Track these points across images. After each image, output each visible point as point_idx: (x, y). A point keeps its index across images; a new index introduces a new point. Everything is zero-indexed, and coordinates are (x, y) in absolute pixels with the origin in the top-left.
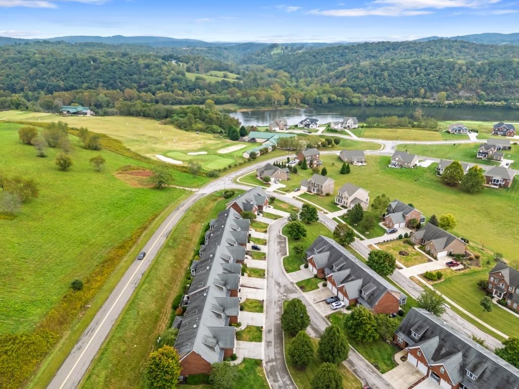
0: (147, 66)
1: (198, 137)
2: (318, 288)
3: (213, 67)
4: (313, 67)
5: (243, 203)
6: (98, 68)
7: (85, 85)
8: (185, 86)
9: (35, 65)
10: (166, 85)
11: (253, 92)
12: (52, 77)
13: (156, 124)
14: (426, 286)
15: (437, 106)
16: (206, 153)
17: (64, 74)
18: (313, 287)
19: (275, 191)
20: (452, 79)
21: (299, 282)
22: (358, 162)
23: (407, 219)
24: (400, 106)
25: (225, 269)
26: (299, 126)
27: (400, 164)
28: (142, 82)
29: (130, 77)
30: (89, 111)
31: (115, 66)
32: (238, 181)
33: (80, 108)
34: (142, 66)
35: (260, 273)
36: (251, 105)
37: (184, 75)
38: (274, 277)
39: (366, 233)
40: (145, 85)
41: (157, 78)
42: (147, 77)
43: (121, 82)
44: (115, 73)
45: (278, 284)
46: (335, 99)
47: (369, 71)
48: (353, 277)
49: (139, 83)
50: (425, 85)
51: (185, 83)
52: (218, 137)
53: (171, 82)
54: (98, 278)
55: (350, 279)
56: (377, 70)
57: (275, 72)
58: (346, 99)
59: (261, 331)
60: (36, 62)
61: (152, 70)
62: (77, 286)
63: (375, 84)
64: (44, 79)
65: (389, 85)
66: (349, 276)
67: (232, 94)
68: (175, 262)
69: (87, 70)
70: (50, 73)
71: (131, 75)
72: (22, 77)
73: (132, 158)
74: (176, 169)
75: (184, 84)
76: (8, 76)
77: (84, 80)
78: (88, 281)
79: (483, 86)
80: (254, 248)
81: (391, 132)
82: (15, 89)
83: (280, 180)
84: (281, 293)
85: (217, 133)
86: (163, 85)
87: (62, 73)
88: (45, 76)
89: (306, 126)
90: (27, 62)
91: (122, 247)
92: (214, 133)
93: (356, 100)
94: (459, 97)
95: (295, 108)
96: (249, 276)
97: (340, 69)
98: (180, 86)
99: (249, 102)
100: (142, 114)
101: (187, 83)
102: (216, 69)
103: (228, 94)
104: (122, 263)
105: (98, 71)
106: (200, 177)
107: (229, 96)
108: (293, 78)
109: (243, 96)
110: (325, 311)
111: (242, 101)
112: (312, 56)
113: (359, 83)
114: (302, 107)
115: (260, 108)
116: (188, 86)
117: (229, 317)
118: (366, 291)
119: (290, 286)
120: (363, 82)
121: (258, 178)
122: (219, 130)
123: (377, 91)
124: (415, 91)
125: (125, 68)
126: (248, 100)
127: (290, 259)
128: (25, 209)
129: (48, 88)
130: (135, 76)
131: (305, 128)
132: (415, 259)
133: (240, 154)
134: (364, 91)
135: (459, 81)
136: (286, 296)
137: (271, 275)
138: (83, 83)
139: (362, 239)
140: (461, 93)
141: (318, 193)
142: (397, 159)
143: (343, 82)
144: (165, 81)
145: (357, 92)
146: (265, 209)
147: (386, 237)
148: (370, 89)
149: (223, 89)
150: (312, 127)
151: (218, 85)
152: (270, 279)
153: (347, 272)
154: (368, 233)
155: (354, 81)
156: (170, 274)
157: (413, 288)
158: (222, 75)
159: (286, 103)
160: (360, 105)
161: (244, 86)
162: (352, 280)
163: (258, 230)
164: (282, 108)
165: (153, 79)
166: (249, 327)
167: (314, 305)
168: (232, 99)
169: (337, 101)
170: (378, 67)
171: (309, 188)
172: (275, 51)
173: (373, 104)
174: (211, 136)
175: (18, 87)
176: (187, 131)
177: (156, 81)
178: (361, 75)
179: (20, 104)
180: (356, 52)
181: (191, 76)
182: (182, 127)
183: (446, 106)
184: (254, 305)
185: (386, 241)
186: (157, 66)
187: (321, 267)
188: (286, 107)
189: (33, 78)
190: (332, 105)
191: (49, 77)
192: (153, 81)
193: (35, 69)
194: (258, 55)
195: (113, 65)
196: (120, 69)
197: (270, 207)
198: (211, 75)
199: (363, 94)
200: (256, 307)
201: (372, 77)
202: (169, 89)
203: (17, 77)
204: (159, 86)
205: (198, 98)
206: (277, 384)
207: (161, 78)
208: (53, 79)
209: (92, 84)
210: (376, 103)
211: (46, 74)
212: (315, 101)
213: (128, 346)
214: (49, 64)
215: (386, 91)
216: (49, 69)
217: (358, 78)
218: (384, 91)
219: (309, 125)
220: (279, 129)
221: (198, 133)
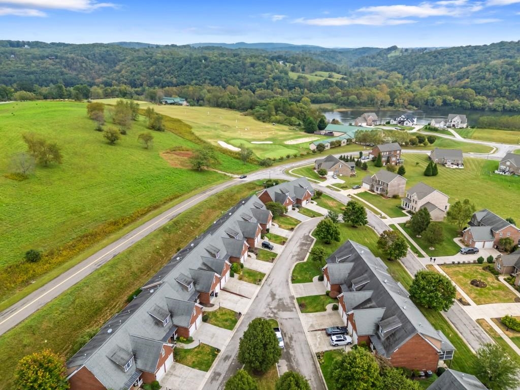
0: (253, 65)
1: (272, 128)
2: (325, 310)
3: (319, 67)
4: (432, 68)
5: (276, 193)
6: (208, 67)
7: (194, 82)
8: (286, 85)
9: (155, 63)
10: (267, 83)
11: (355, 91)
12: (167, 74)
13: (237, 115)
14: (501, 338)
16: (271, 143)
17: (178, 72)
18: (318, 308)
19: (328, 187)
21: (301, 298)
22: (452, 164)
23: (496, 237)
25: (204, 264)
26: (391, 123)
27: (511, 170)
28: (245, 80)
29: (235, 75)
30: (185, 103)
31: (223, 64)
32: (290, 172)
33: (178, 100)
34: (248, 65)
35: (256, 278)
36: (351, 104)
37: (286, 74)
38: (272, 286)
39: (430, 248)
40: (248, 83)
41: (260, 77)
42: (251, 75)
43: (225, 80)
44: (221, 71)
45: (273, 296)
46: (452, 101)
47: (499, 71)
48: (373, 303)
49: (242, 81)
51: (286, 82)
52: (294, 129)
53: (273, 80)
54: (64, 253)
55: (368, 305)
56: (511, 69)
57: (388, 73)
58: (466, 101)
59: (215, 356)
60: (156, 60)
61: (256, 69)
62: (33, 257)
63: (506, 86)
64: (161, 76)
66: (369, 300)
67: (332, 93)
68: (162, 248)
69: (197, 68)
70: (166, 70)
71: (236, 73)
72: (143, 74)
73: (191, 141)
74: (229, 155)
75: (284, 83)
76: (132, 72)
77: (193, 77)
78: (52, 254)
80: (265, 245)
81: (510, 134)
82: (135, 84)
83: (341, 175)
84: (271, 309)
85: (295, 125)
86: (264, 83)
87: (176, 71)
88: (162, 74)
90: (149, 61)
91: (115, 223)
92: (291, 125)
93: (478, 104)
95: (401, 109)
96: (240, 279)
97: (464, 69)
98: (280, 85)
99: (349, 101)
100: (228, 105)
101: (288, 81)
102: (323, 69)
103: (328, 93)
104: (105, 242)
105: (207, 69)
106: (250, 165)
107: (328, 95)
108: (407, 79)
109: (344, 95)
110: (320, 344)
111: (341, 100)
112: (433, 56)
113: (485, 84)
114: (409, 109)
115: (360, 108)
116: (288, 85)
117: (176, 326)
118: (385, 327)
119: (287, 301)
120: (490, 83)
121: (315, 171)
122: (298, 123)
123: (507, 94)
125: (232, 67)
126: (348, 99)
127: (305, 267)
129: (162, 84)
130: (239, 74)
131: (399, 125)
132: (494, 295)
133: (305, 146)
134: (490, 94)
136: (275, 314)
137: (269, 282)
138: (192, 80)
139: (420, 256)
141: (383, 193)
142: (508, 163)
143: (466, 83)
144: (267, 79)
145: (481, 94)
146: (304, 204)
147: (458, 258)
148: (499, 92)
149: (324, 88)
151: (319, 84)
152: (266, 287)
153: (368, 294)
154: (433, 249)
155: (479, 82)
156: (146, 261)
157: (478, 337)
158: (328, 76)
159: (391, 104)
160: (483, 110)
161: (348, 85)
162: (371, 307)
163: (283, 225)
164: (386, 109)
165: (256, 77)
166: (202, 346)
167: (307, 334)
168: (331, 98)
169: (454, 103)
170: (512, 67)
171: (372, 186)
172: (393, 54)
173: (500, 109)
174: (286, 128)
175: (138, 82)
176: (264, 122)
177: (258, 79)
178: (487, 75)
179: (126, 93)
180: (488, 52)
181: (293, 76)
182: (261, 118)
184: (225, 317)
185: (456, 262)
186: (262, 65)
187: (337, 282)
188: (390, 108)
189: (152, 75)
190: (447, 108)
191: (165, 74)
192: (255, 79)
193: (154, 67)
194: (373, 58)
195: (221, 64)
196: (227, 67)
197: (312, 203)
198: (316, 75)
199: (488, 96)
200: (226, 320)
201: (503, 77)
202: (270, 87)
203: (139, 73)
204: (260, 84)
205: (296, 97)
207: (263, 77)
208: (168, 76)
209: (200, 81)
210: (504, 108)
211: (163, 71)
212: (427, 103)
214: (167, 62)
216: (166, 67)
217: (484, 79)
219: (404, 121)
220: (367, 125)
221: (274, 125)
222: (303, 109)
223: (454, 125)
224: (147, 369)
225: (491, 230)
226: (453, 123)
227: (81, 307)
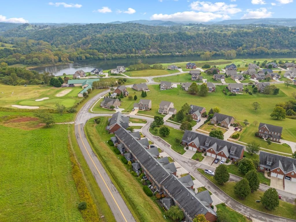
2: (204, 157)
4: (64, 38)
11: (34, 55)
15: (143, 57)
16: (48, 98)
18: (201, 158)
20: (146, 43)
21: (193, 157)
22: (145, 90)
24: (125, 58)
26: (92, 74)
27: (165, 87)
32: (92, 111)
36: (35, 63)
38: (178, 159)
45: (185, 162)
46: (89, 57)
47: (103, 40)
50: (134, 47)
52: (44, 87)
56: (108, 39)
57: (37, 42)
58: (95, 56)
63: (109, 47)
65: (116, 47)
66: (218, 147)
67: (16, 57)
68: (120, 169)
79: (160, 46)
83: (117, 106)
84: (191, 166)
85: (40, 84)
92: (38, 84)
93: (101, 57)
94: (151, 52)
97: (84, 39)
99: (33, 62)
103: (13, 57)
106: (65, 114)
107: (14, 59)
108: (53, 45)
109: (27, 58)
111: (27, 62)
112: (61, 31)
113: (99, 47)
115: (42, 65)
119: (191, 161)
120: (102, 46)
123: (110, 51)
124: (130, 50)
126: (32, 60)
127: (175, 147)
131: (97, 74)
134: (104, 51)
135: (149, 44)
136: (195, 167)
137: (175, 159)
140: (151, 50)
141: (146, 109)
142: (164, 85)
143: (90, 47)
145: (100, 52)
147: (199, 124)
148: (107, 50)
151: (2, 52)
152: (177, 161)
155: (96, 46)
159: (60, 61)
160: (104, 59)
164: (58, 64)
166: (199, 189)
167: (211, 166)
168: (18, 61)
170: (108, 38)
171: (140, 107)
172: (27, 29)
173: (111, 58)
178: (100, 43)
180: (87, 29)
183: (147, 57)
185: (200, 126)
188: (60, 63)
190: (88, 60)
194: (17, 31)
197: (130, 123)
199: (103, 53)
201: (106, 43)
210: (112, 58)
212: (77, 58)
215: (115, 51)
217: (98, 44)
218: (114, 51)
220: (81, 77)
223: (121, 71)
225: (200, 112)
226: (120, 70)
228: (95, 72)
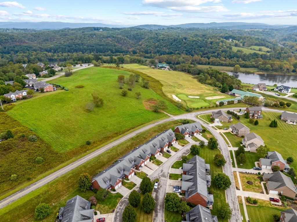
0: (211, 43)
1: (204, 88)
2: (178, 180)
3: (254, 44)
5: (182, 129)
6: (186, 43)
7: (177, 52)
8: (229, 55)
9: (159, 41)
10: (218, 54)
11: (271, 62)
12: (164, 47)
13: (190, 77)
14: (242, 204)
16: (199, 97)
17: (169, 46)
18: (176, 178)
19: (213, 127)
21: (172, 174)
22: (291, 121)
23: (272, 164)
25: (140, 155)
26: (275, 90)
28: (206, 51)
29: (200, 48)
30: (168, 67)
31: (194, 42)
32: (199, 116)
33: (164, 65)
34: (209, 43)
35: (159, 163)
36: (267, 70)
37: (231, 48)
38: (163, 167)
39: (241, 164)
40: (207, 54)
41: (214, 50)
42: (209, 49)
43: (194, 51)
44: (193, 46)
45: (162, 171)
48: (192, 181)
49: (204, 52)
51: (229, 53)
52: (215, 89)
53: (221, 52)
54: (98, 143)
55: (190, 181)
59: (134, 186)
60: (160, 39)
61: (213, 45)
62: (88, 143)
64: (161, 48)
66: (191, 179)
67: (257, 62)
68: (130, 146)
69: (180, 44)
70: (164, 45)
71: (201, 48)
72: (152, 47)
73: (159, 94)
74: (174, 104)
75: (228, 54)
76: (147, 46)
77: (177, 49)
78: (94, 143)
80: (168, 151)
82: (148, 52)
83: (223, 121)
84: (159, 175)
85: (218, 87)
86: (216, 54)
87: (169, 45)
88: (161, 47)
89: (280, 90)
90: (156, 39)
91: (117, 133)
92: (216, 86)
96: (153, 163)
98: (225, 55)
100: (187, 71)
101: (230, 53)
102: (256, 45)
103: (254, 61)
104: (112, 140)
105: (185, 45)
106: (181, 110)
107: (254, 63)
109: (263, 64)
110: (169, 190)
111: (261, 67)
115: (272, 73)
116: (230, 55)
117: (125, 174)
118: (190, 189)
119: (166, 174)
121: (211, 117)
122: (219, 86)
125: (199, 44)
126: (265, 67)
127: (179, 162)
128: (96, 109)
129: (161, 53)
130: (203, 48)
131: (279, 92)
132: (253, 188)
133: (214, 102)
136: (159, 177)
137: (163, 166)
138: (176, 51)
139: (234, 166)
141: (237, 134)
144: (218, 52)
146: (195, 134)
147: (252, 171)
149: (253, 58)
150: (283, 92)
151: (250, 55)
152: (161, 167)
153: (192, 177)
154: (242, 165)
156: (123, 150)
157: (233, 202)
158: (258, 49)
161: (269, 56)
162: (190, 182)
163: (180, 144)
165: (212, 50)
166: (132, 182)
167: (167, 186)
168: (255, 65)
171: (233, 130)
174: (212, 88)
175: (149, 51)
176: (202, 83)
177: (213, 51)
179: (140, 61)
181: (235, 49)
182: (201, 81)
184: (142, 175)
185: (247, 172)
186: (217, 43)
187: (185, 171)
188: (293, 74)
189: (156, 47)
191: (163, 47)
192: (211, 52)
193: (158, 43)
195: (193, 42)
196: (196, 44)
197: (200, 134)
198: (251, 49)
200: (142, 176)
202: (219, 56)
203: (150, 46)
204: (214, 54)
205: (233, 63)
206: (120, 207)
207: (216, 50)
208: (164, 48)
209: (180, 52)
211: (162, 46)
213: (86, 170)
214: (165, 41)
216: (164, 43)
219: (282, 90)
220: (259, 90)
221: (206, 86)
222: (227, 76)
224: (113, 185)
225: (271, 161)
227: (99, 162)
228: (279, 88)
